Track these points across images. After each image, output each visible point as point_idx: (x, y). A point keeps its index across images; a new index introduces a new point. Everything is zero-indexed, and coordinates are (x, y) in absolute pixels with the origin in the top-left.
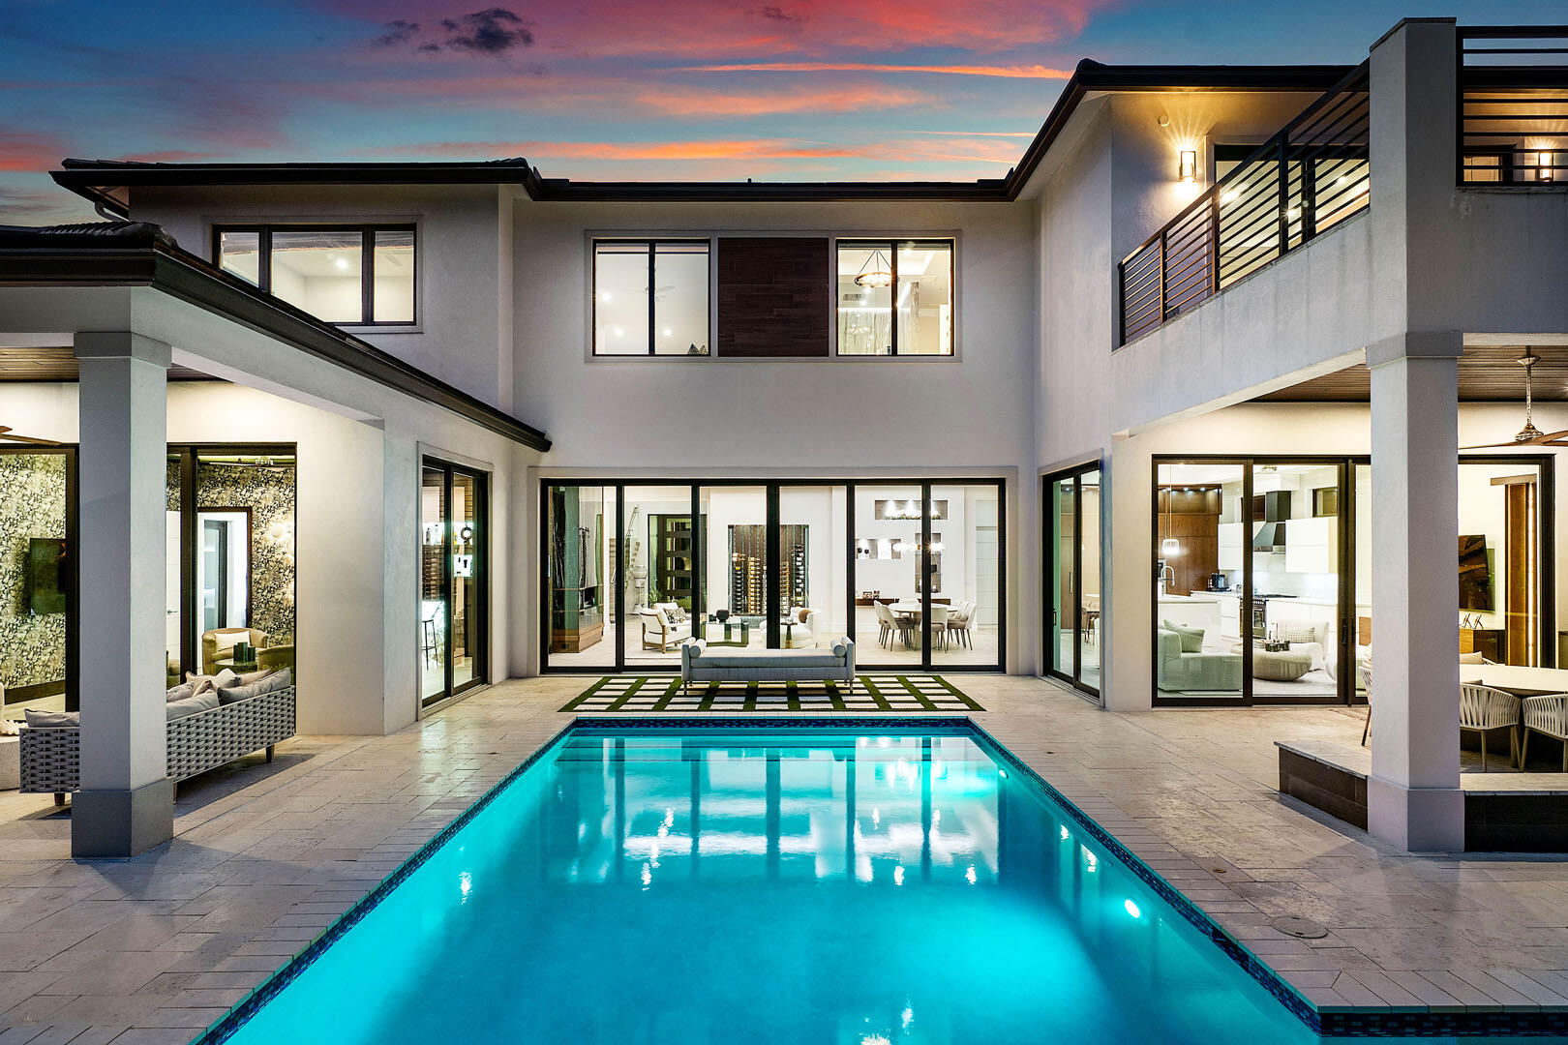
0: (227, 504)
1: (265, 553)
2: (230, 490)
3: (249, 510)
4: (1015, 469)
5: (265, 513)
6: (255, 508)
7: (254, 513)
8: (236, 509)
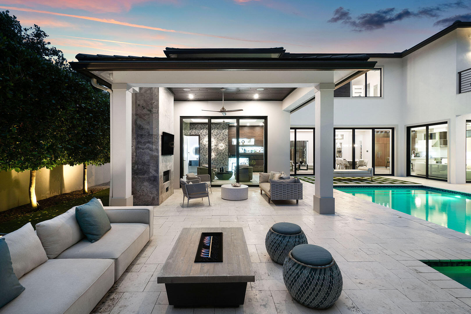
0: (194, 134)
1: (203, 146)
2: (194, 131)
3: (199, 136)
4: (398, 125)
5: (203, 136)
6: (200, 135)
7: (201, 136)
8: (196, 135)
